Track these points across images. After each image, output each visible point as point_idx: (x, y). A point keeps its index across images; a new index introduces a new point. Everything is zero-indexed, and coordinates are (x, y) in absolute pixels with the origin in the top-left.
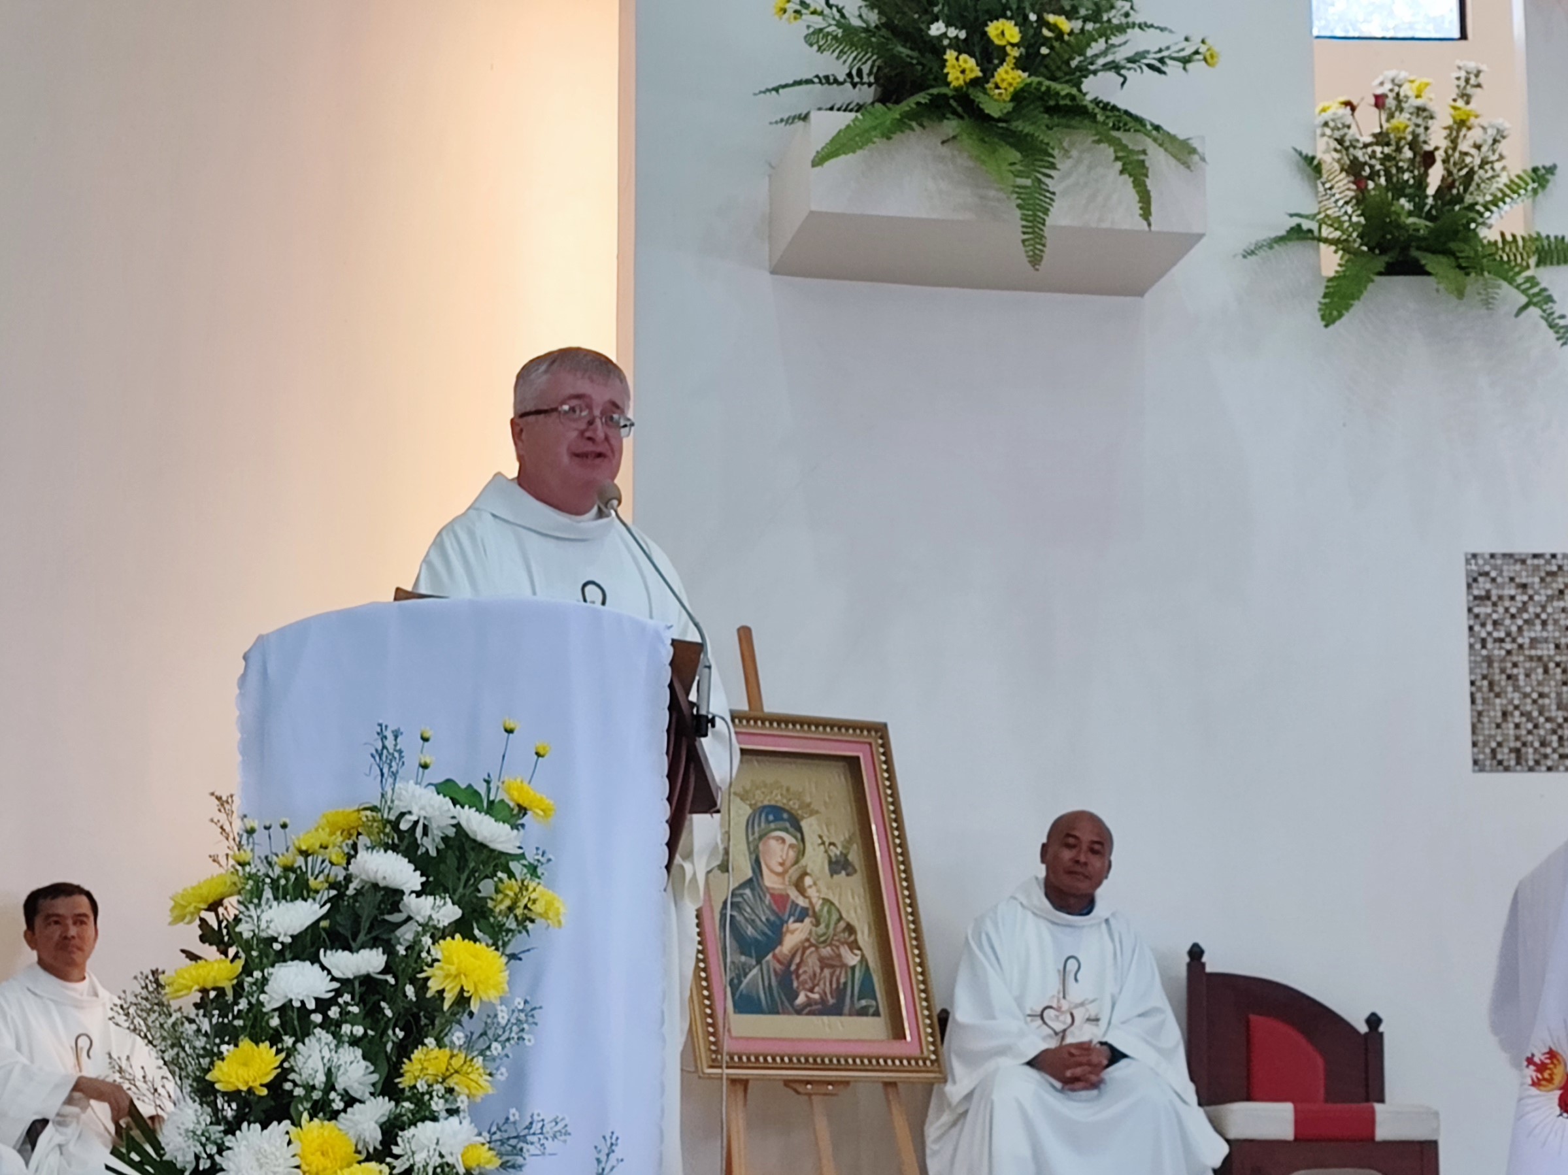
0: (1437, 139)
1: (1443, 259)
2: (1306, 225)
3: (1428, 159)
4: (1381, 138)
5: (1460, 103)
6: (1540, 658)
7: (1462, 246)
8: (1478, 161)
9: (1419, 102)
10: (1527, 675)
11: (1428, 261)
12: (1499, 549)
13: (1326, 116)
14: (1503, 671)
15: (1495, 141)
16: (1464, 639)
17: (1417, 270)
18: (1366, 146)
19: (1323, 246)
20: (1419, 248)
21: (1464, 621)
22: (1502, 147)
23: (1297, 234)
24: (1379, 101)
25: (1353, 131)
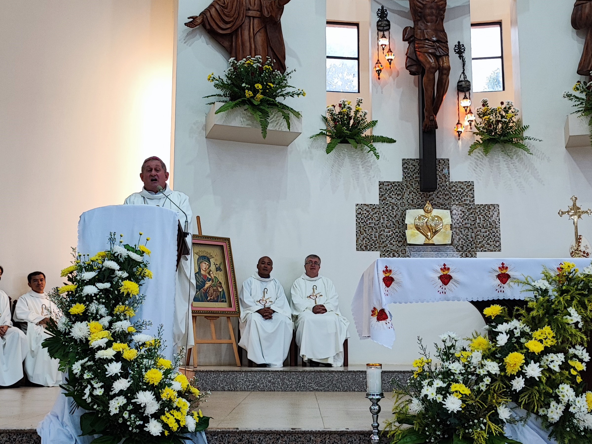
0: (352, 114)
1: (353, 140)
2: (324, 132)
3: (350, 118)
4: (340, 113)
5: (357, 106)
6: (371, 227)
7: (357, 137)
8: (361, 119)
9: (349, 106)
10: (368, 230)
11: (350, 140)
12: (363, 203)
13: (328, 108)
14: (363, 229)
15: (365, 115)
16: (355, 222)
17: (347, 142)
18: (337, 115)
19: (327, 137)
20: (348, 138)
21: (355, 218)
22: (366, 116)
23: (321, 134)
24: (340, 105)
25: (334, 112)
